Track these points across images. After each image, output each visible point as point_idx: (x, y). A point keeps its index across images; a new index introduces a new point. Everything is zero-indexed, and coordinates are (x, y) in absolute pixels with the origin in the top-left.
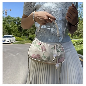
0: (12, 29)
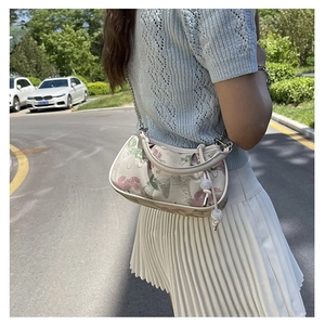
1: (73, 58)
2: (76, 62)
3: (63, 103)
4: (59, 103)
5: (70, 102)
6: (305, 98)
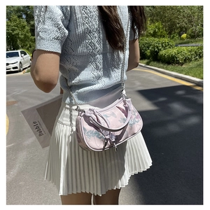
0: (18, 34)
1: (19, 38)
2: (21, 40)
3: (16, 68)
4: (14, 68)
5: (21, 67)
6: (187, 60)
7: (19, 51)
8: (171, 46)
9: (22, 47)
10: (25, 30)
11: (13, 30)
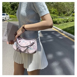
5: (5, 19)
6: (60, 23)
7: (5, 14)
8: (57, 18)
9: (7, 12)
10: (9, 6)
11: (4, 6)
